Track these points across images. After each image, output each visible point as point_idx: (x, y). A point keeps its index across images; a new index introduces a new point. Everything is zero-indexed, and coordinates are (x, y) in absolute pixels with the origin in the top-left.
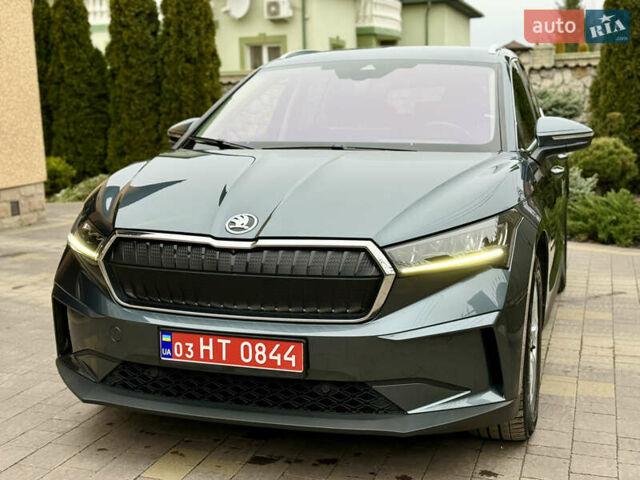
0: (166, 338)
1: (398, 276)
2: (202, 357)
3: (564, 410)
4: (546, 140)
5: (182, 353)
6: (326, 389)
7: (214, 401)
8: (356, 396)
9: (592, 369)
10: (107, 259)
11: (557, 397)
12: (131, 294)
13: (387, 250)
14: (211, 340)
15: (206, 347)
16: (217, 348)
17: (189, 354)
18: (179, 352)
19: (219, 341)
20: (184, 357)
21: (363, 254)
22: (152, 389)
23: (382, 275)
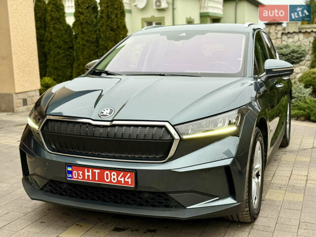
0: (70, 169)
1: (181, 140)
2: (86, 178)
3: (275, 207)
4: (269, 71)
5: (77, 176)
6: (146, 195)
7: (93, 200)
8: (161, 199)
9: (294, 186)
10: (42, 129)
11: (273, 200)
12: (54, 147)
13: (176, 127)
14: (90, 170)
15: (88, 174)
16: (94, 174)
17: (80, 177)
18: (75, 176)
19: (95, 171)
20: (77, 178)
21: (164, 128)
22: (64, 193)
23: (173, 139)
